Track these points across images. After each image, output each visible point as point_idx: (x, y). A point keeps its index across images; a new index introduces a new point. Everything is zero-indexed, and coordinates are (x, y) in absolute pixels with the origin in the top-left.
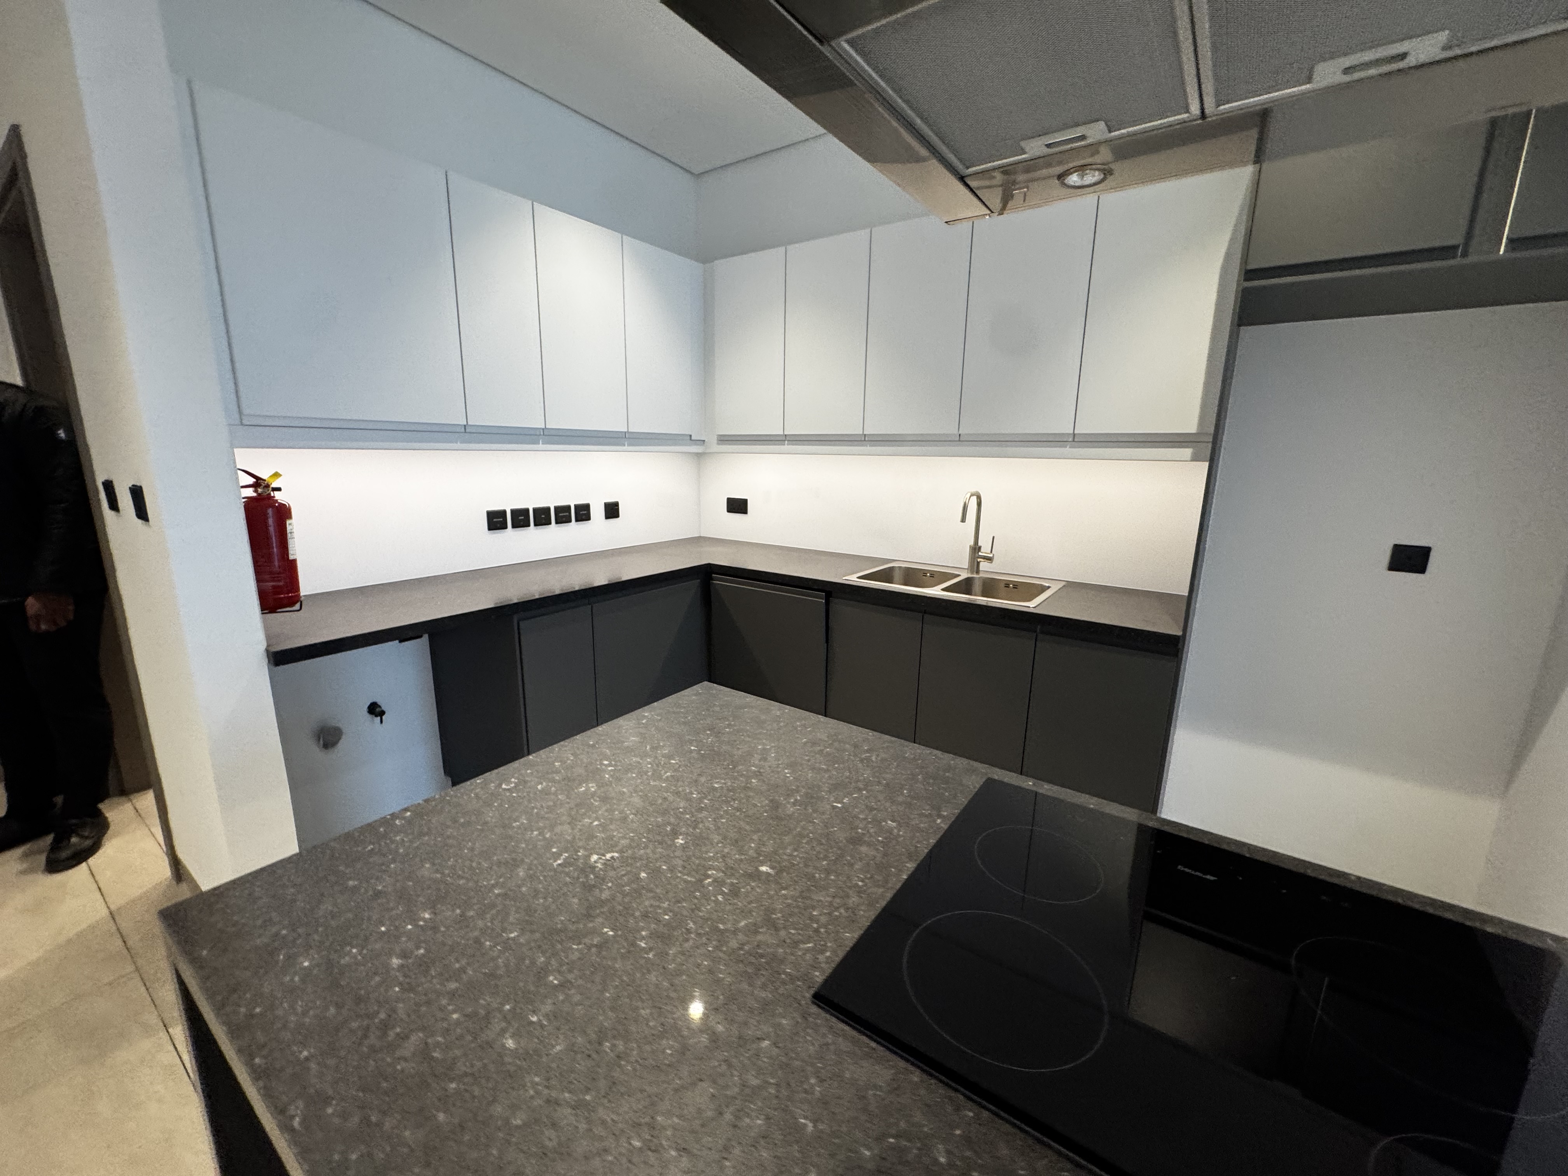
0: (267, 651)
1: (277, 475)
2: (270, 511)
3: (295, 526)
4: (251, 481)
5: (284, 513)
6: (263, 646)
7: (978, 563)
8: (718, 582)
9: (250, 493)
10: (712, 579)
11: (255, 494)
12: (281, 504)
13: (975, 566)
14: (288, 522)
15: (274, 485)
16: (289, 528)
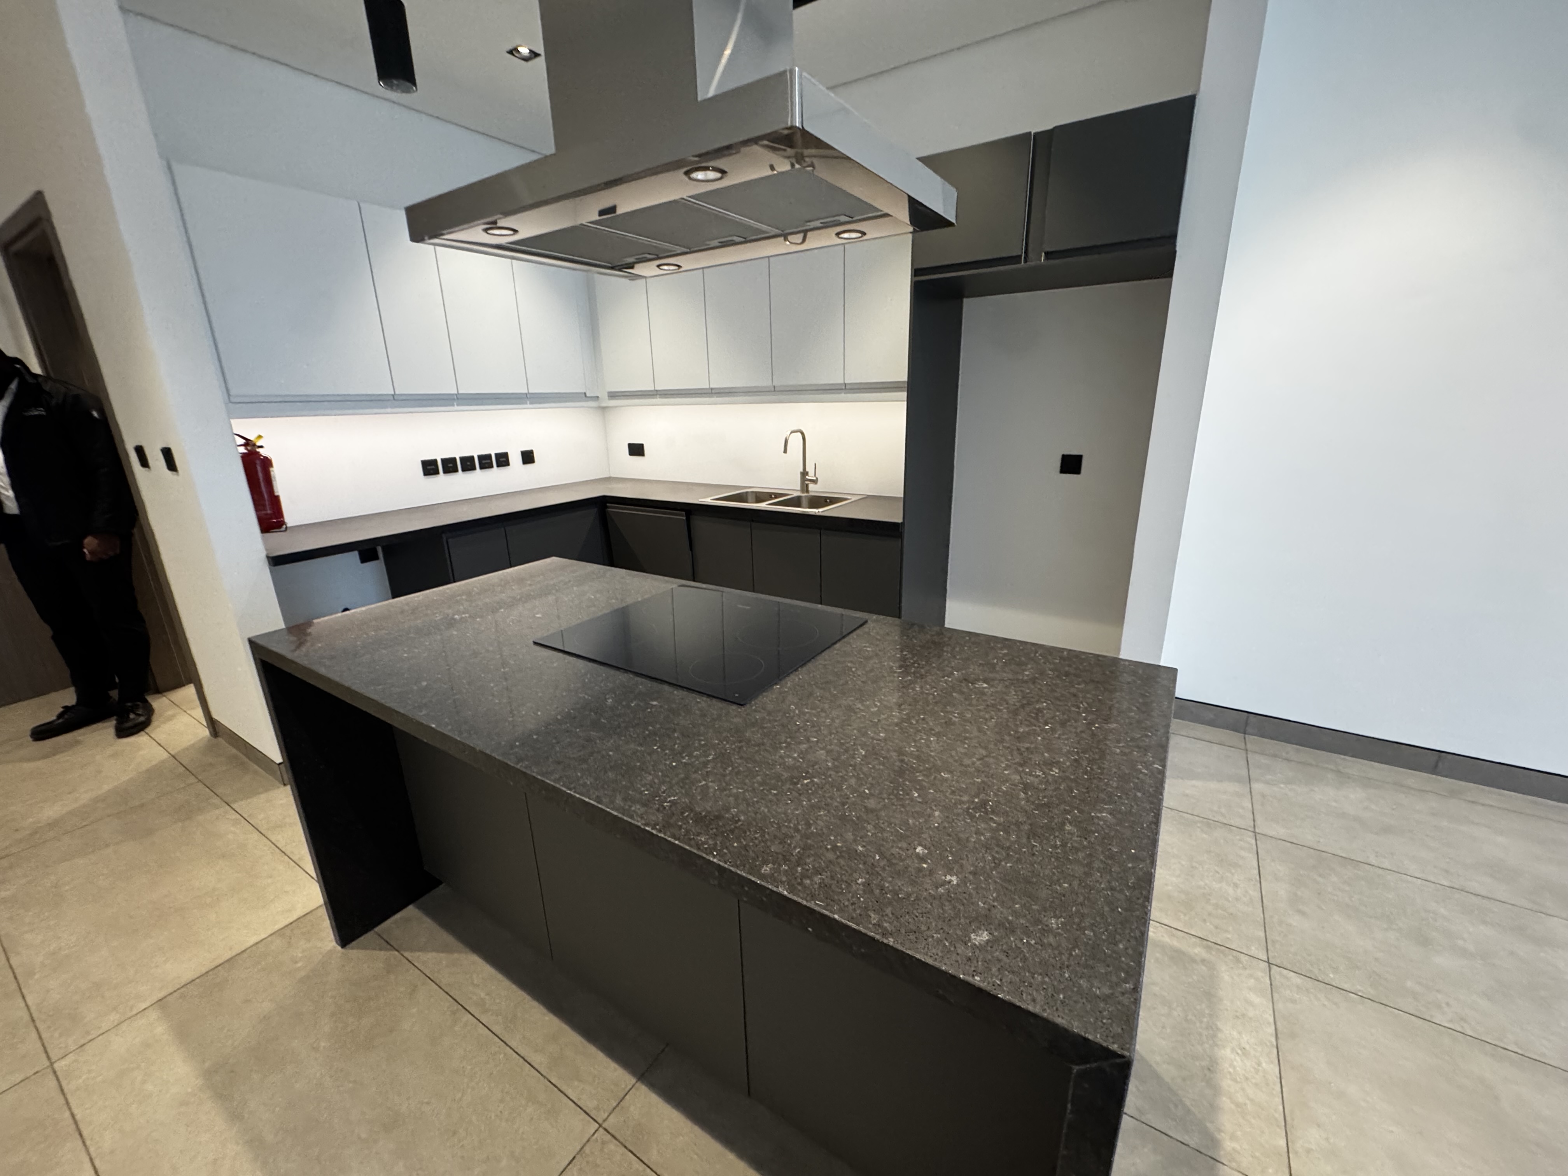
0: (268, 557)
1: (260, 437)
2: (258, 462)
3: (277, 472)
4: (242, 441)
5: (267, 463)
6: (263, 554)
7: (807, 485)
8: (612, 509)
9: (242, 450)
10: (607, 507)
11: (245, 451)
12: (264, 457)
13: (805, 488)
14: (271, 469)
15: (258, 444)
16: (272, 473)
